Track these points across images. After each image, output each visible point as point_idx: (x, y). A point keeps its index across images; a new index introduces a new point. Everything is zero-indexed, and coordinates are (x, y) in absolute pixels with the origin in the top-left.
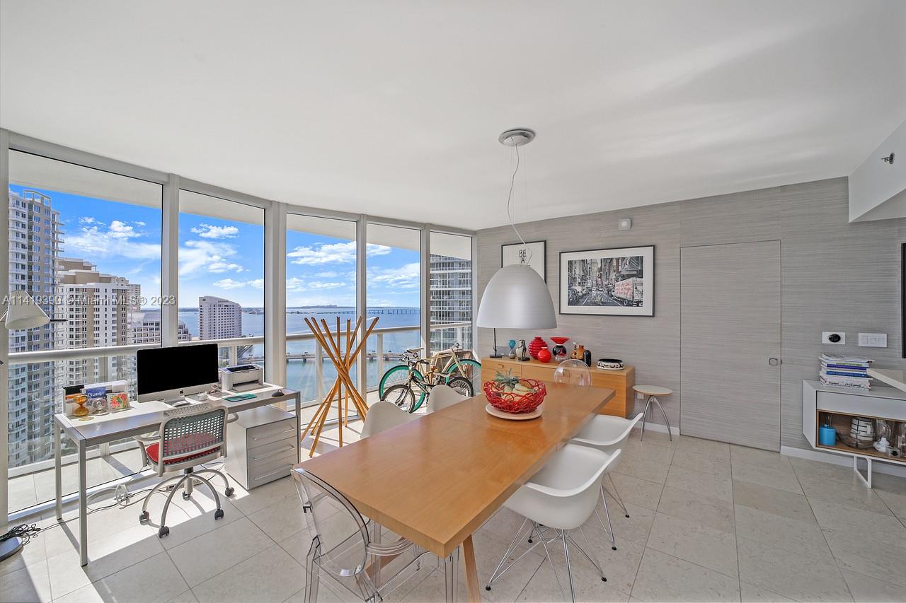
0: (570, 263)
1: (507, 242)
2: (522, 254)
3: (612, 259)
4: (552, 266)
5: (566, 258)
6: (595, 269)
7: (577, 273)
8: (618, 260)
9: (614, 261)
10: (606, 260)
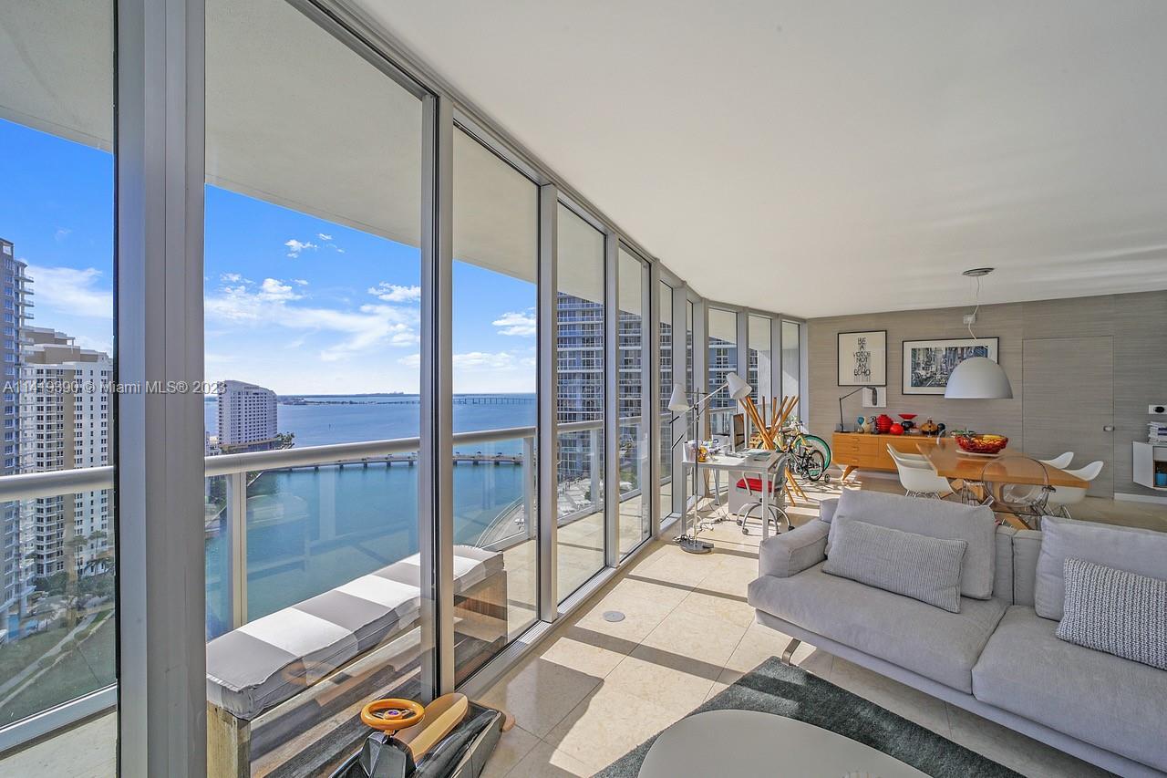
0: (914, 350)
1: (844, 330)
2: (862, 342)
3: (956, 348)
4: (894, 352)
5: (909, 347)
6: (940, 356)
7: (921, 359)
8: (962, 349)
9: (959, 350)
10: (951, 349)
